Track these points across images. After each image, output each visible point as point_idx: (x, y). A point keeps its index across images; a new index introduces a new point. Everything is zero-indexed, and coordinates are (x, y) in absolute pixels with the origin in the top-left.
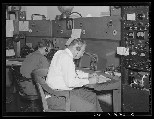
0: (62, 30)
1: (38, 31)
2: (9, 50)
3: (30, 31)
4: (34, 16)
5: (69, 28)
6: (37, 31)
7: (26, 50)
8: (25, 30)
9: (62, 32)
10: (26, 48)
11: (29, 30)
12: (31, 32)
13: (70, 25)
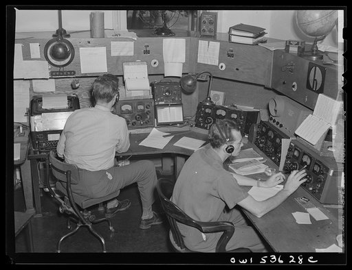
0: (294, 83)
1: (240, 69)
2: (171, 108)
3: (222, 67)
4: (233, 32)
5: (311, 85)
6: (237, 69)
7: (207, 111)
8: (209, 63)
9: (296, 87)
10: (208, 107)
11: (219, 64)
12: (223, 69)
13: (315, 80)
